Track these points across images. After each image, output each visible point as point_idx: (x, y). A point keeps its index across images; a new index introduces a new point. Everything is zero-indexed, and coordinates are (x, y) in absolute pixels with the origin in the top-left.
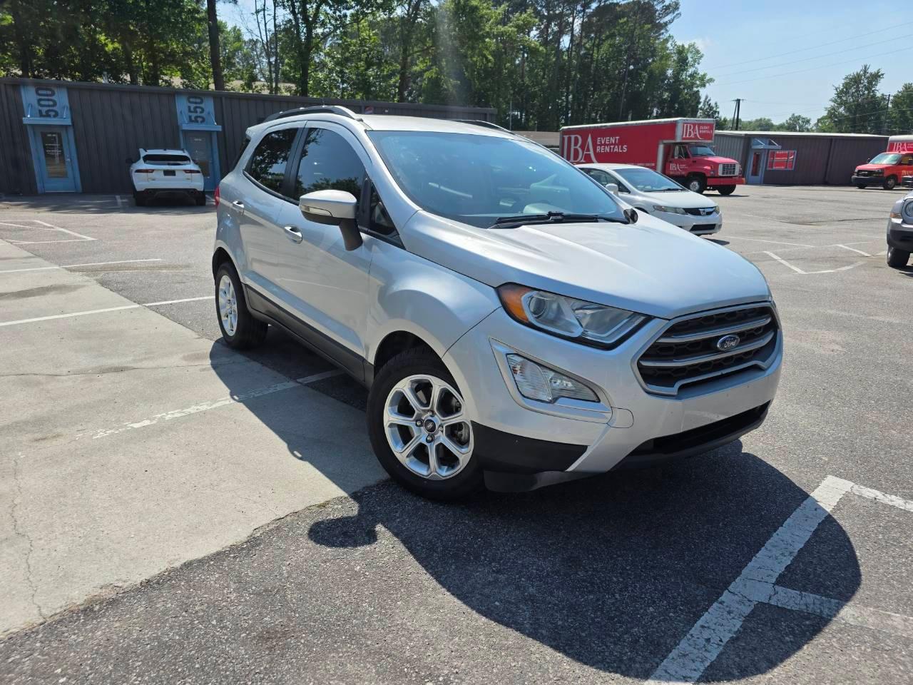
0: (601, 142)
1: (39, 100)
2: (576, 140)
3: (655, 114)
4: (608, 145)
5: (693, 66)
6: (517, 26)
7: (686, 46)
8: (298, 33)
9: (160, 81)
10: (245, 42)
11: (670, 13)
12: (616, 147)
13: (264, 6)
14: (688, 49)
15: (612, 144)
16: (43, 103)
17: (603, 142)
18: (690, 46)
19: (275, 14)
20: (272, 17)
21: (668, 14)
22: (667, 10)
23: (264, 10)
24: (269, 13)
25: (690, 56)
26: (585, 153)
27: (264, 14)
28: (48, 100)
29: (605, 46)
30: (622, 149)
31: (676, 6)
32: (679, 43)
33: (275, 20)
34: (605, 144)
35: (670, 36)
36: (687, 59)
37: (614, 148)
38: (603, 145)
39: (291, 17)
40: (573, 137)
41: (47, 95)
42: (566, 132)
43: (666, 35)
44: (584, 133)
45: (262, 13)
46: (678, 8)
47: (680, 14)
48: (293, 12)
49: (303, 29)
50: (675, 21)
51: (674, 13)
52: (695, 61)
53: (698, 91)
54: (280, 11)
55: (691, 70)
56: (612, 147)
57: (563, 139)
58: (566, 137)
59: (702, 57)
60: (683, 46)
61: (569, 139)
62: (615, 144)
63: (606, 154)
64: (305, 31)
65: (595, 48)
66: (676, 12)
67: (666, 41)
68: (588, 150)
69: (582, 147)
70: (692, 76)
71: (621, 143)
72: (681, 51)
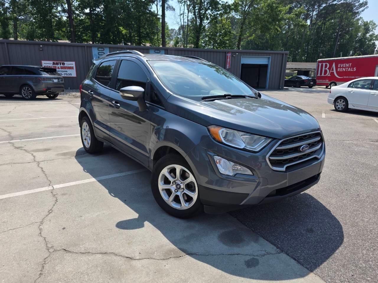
0: (341, 66)
1: (99, 53)
2: (326, 66)
3: (351, 54)
4: (344, 68)
5: (372, 31)
6: (296, 15)
7: (369, 22)
8: (196, 22)
9: (142, 45)
10: (169, 30)
11: (363, 7)
12: (350, 68)
13: (184, 12)
14: (370, 23)
15: (347, 67)
16: (100, 54)
17: (342, 66)
18: (370, 22)
19: (188, 15)
20: (186, 17)
21: (361, 7)
22: (361, 5)
23: (184, 14)
24: (186, 15)
25: (370, 26)
26: (331, 71)
27: (183, 16)
28: (102, 53)
29: (328, 23)
30: (353, 69)
31: (366, 3)
32: (365, 21)
33: (188, 17)
34: (343, 67)
35: (361, 18)
36: (369, 27)
37: (348, 69)
38: (341, 68)
39: (194, 16)
40: (324, 64)
41: (102, 51)
42: (320, 62)
43: (358, 17)
44: (331, 62)
45: (183, 15)
46: (367, 4)
47: (368, 7)
48: (195, 14)
49: (198, 21)
50: (365, 10)
51: (364, 7)
52: (373, 28)
53: (375, 43)
54: (190, 14)
55: (371, 33)
56: (347, 68)
57: (319, 65)
58: (320, 64)
59: (377, 26)
60: (367, 22)
61: (322, 65)
62: (349, 67)
63: (343, 72)
64: (199, 22)
65: (323, 25)
66: (366, 7)
67: (358, 20)
68: (333, 70)
69: (329, 69)
70: (371, 36)
71: (352, 67)
72: (366, 25)
